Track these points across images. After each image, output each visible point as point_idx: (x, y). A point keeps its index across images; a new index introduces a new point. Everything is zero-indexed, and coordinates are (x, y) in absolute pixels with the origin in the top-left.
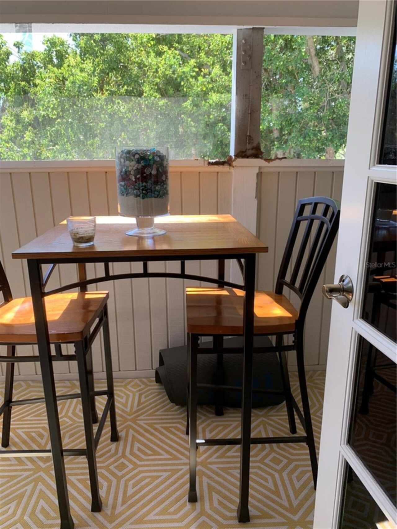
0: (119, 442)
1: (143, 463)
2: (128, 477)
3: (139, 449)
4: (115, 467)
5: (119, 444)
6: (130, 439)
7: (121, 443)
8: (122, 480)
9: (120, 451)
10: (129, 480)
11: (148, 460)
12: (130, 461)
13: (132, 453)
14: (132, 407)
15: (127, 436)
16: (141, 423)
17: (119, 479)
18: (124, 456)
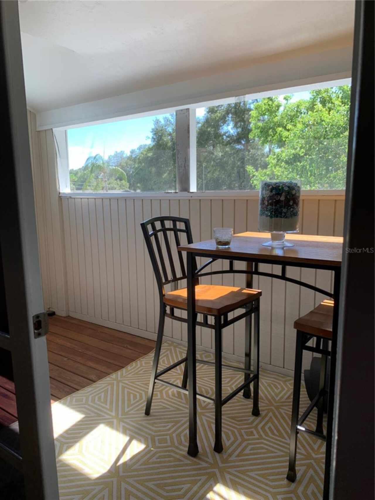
0: (257, 418)
1: (267, 438)
2: (250, 442)
3: (270, 428)
4: (245, 432)
5: (257, 419)
6: (267, 419)
7: (259, 419)
8: (245, 442)
9: (255, 423)
10: (250, 444)
11: (273, 438)
12: (258, 433)
13: (263, 428)
14: (281, 398)
15: (266, 415)
16: (282, 411)
17: (244, 440)
18: (256, 427)
